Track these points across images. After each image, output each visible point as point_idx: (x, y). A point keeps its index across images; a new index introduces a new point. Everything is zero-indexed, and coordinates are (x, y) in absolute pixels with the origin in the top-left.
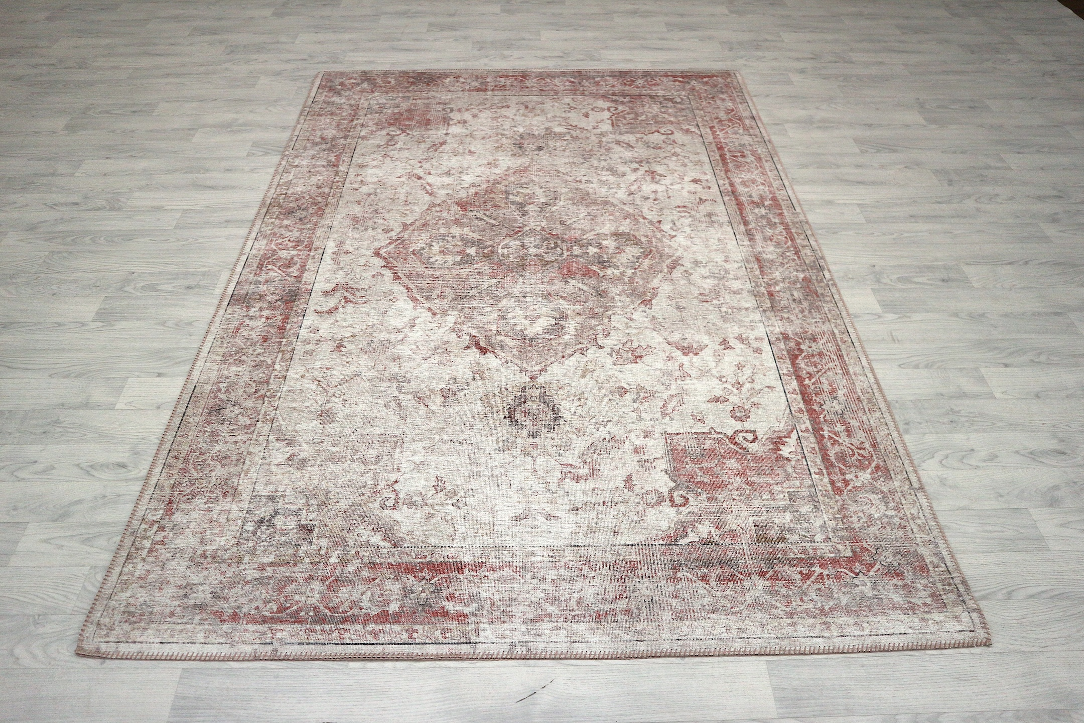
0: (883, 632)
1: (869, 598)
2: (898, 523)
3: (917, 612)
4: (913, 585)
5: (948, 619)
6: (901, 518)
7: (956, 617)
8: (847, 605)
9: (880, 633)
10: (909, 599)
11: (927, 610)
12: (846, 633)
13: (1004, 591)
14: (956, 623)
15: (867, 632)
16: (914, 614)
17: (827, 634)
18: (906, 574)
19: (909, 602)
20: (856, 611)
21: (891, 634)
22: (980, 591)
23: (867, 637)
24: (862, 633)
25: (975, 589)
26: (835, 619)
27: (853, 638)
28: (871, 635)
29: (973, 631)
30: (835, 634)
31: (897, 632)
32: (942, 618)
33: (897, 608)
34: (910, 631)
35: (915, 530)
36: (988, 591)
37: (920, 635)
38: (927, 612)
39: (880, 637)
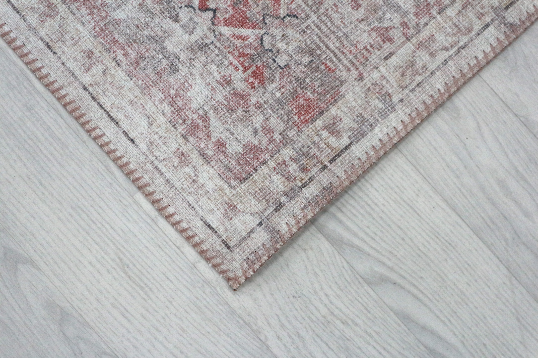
0: (107, 105)
1: (163, 49)
2: (386, 24)
3: (191, 139)
4: (252, 109)
5: (216, 195)
6: (405, 25)
7: (232, 207)
8: (117, 22)
9: (102, 100)
10: (211, 114)
11: (210, 153)
12: (57, 47)
13: (380, 269)
14: (219, 214)
15: (87, 79)
16: (184, 137)
17: (32, 19)
18: (271, 87)
19: (205, 118)
20: (115, 41)
21: (113, 119)
22: (347, 228)
23: (76, 84)
24: (77, 73)
25: (344, 219)
26: (71, 18)
27: (59, 65)
28: (85, 89)
29: (229, 248)
30: (42, 33)
31: (125, 125)
32: (210, 186)
33: (173, 103)
34: (143, 147)
35: (394, 60)
36: (357, 242)
37: (149, 166)
38: (203, 155)
39: (94, 104)
